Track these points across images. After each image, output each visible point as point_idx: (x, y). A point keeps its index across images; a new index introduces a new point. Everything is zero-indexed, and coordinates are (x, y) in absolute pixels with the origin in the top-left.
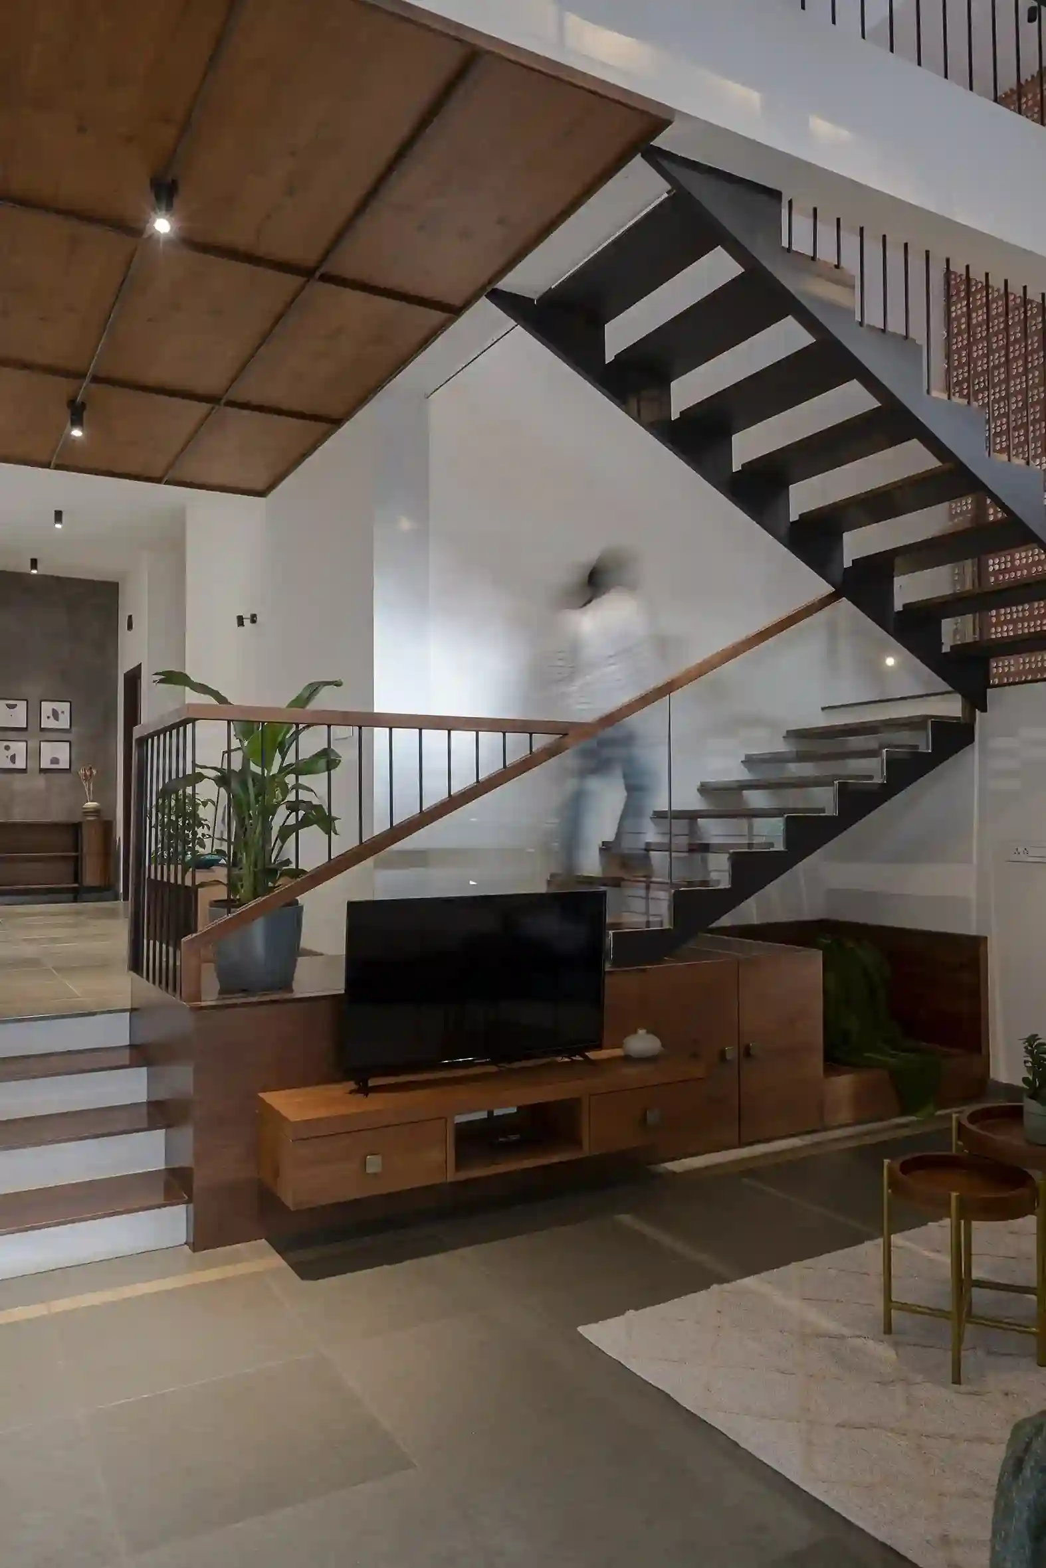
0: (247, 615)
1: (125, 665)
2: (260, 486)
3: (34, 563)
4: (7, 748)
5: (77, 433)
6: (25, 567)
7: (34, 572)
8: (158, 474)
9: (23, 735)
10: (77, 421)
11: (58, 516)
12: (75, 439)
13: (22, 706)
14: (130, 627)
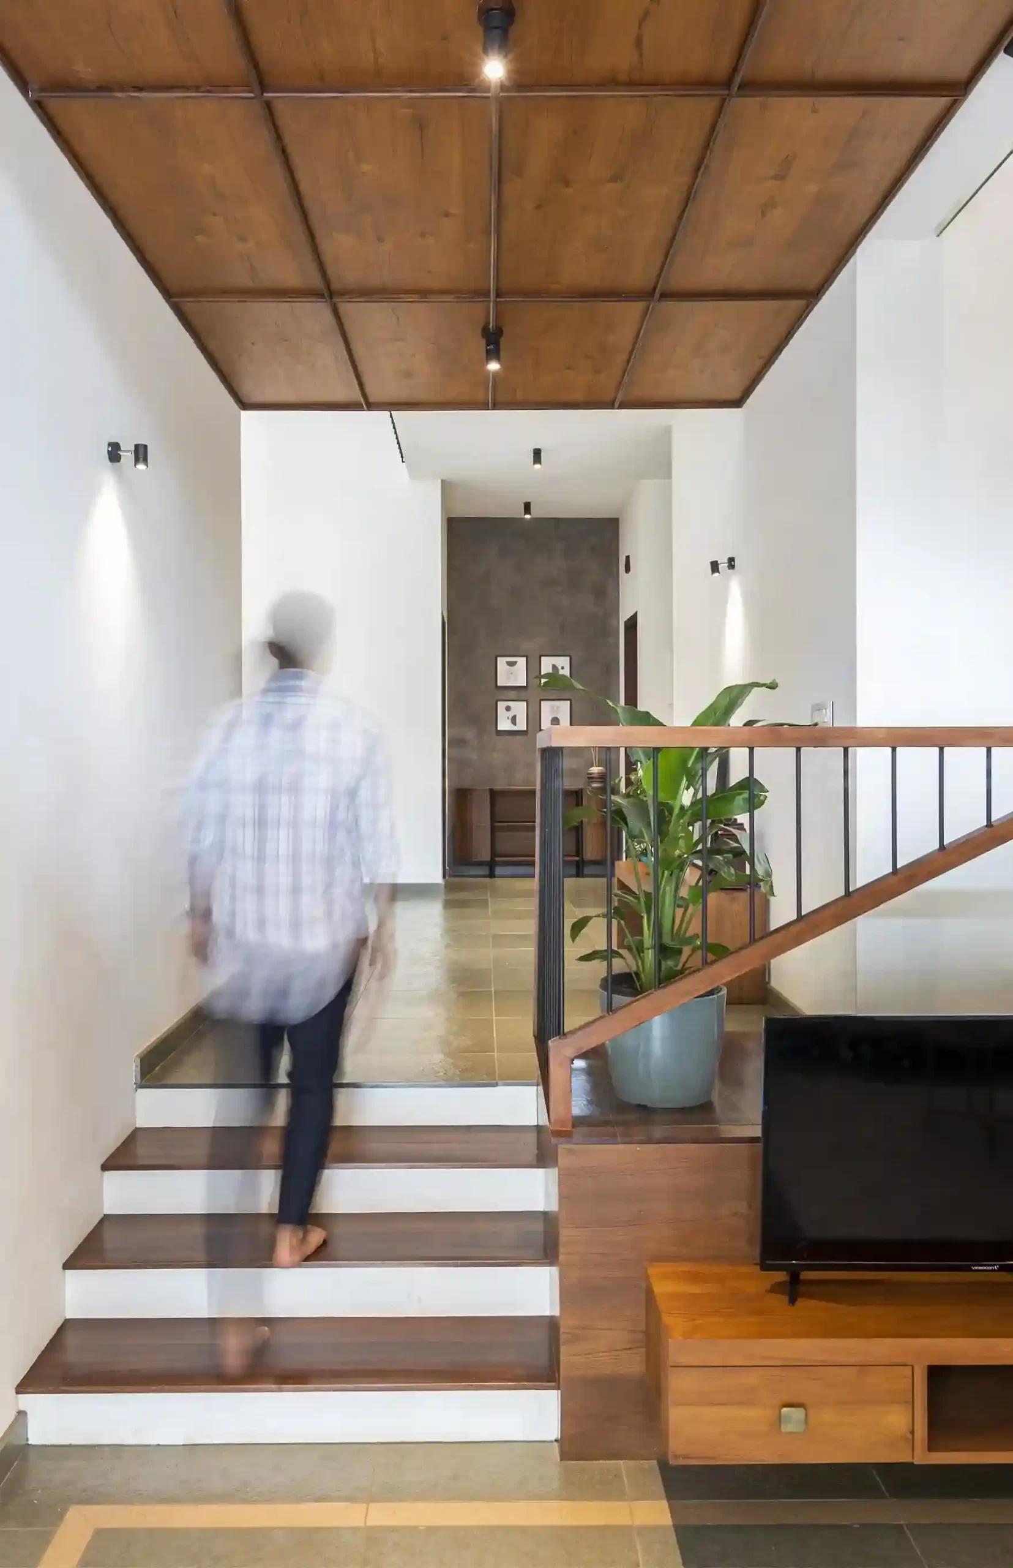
0: (723, 561)
1: (624, 616)
2: (735, 395)
3: (527, 507)
4: (508, 709)
5: (494, 366)
6: (519, 512)
7: (528, 516)
8: (609, 397)
9: (523, 694)
10: (493, 353)
11: (537, 455)
12: (496, 374)
13: (522, 662)
14: (628, 569)
